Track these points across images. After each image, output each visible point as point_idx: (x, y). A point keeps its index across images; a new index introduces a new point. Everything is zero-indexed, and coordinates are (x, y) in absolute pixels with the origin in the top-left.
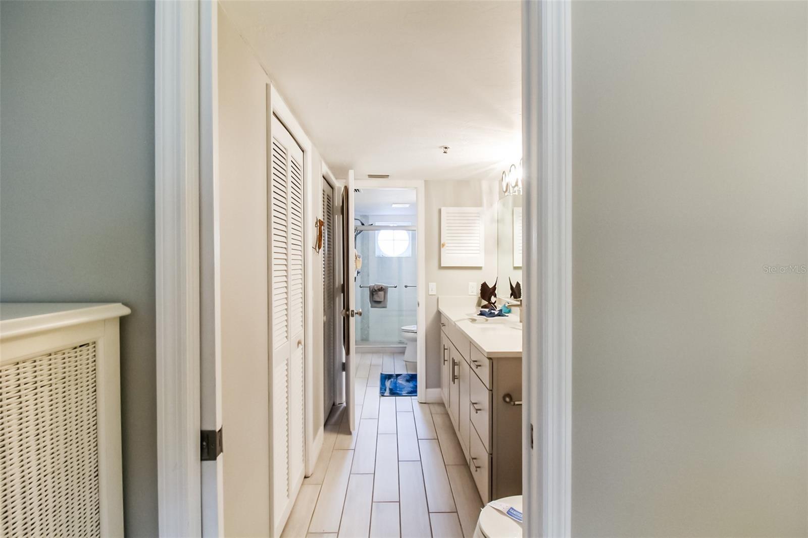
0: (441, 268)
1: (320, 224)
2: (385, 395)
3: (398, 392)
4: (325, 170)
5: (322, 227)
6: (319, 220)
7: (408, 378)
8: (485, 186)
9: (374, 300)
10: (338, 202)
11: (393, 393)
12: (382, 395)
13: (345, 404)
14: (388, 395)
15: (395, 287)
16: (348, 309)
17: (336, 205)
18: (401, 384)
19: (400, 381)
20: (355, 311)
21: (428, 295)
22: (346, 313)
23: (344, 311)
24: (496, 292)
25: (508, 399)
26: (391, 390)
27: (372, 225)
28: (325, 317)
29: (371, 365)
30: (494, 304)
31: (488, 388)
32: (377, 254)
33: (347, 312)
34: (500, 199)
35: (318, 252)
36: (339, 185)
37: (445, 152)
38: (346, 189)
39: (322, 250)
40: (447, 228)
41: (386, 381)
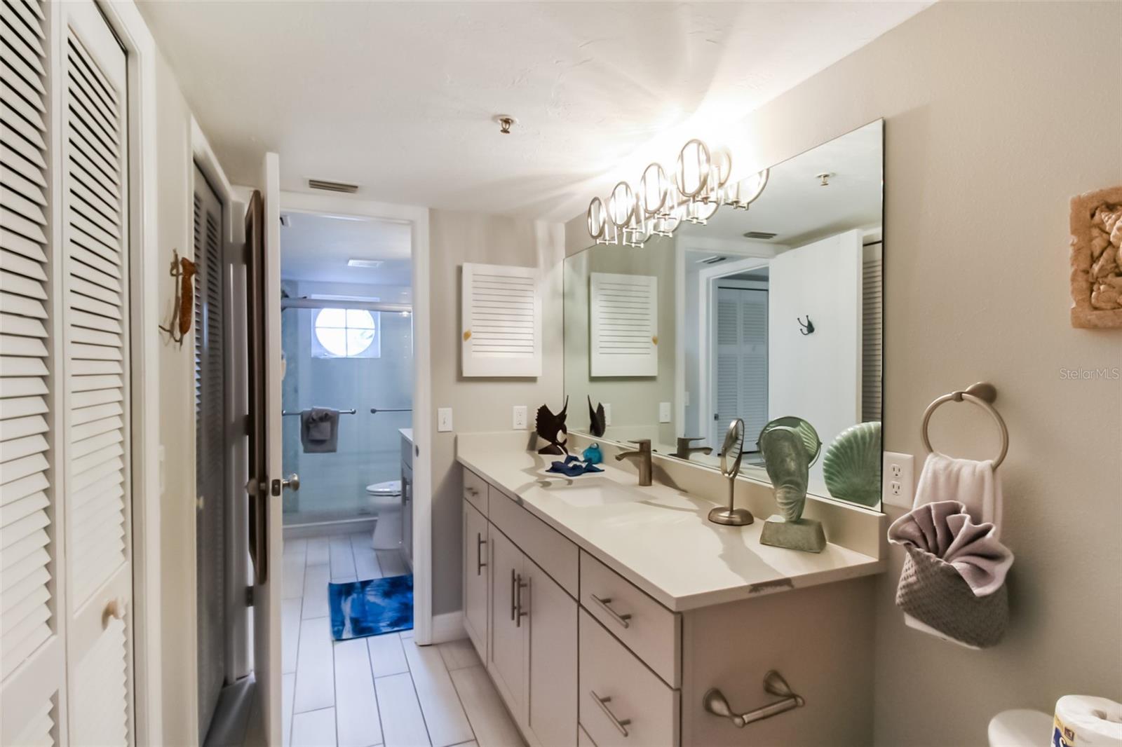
0: (461, 378)
1: (184, 269)
2: (344, 637)
3: (371, 625)
4: (200, 144)
5: (193, 278)
6: (184, 260)
7: (386, 588)
8: (541, 228)
9: (313, 438)
10: (235, 232)
11: (363, 629)
12: (338, 636)
13: (252, 677)
14: (351, 636)
15: (353, 413)
16: (264, 477)
17: (231, 240)
18: (374, 603)
19: (372, 597)
20: (283, 481)
21: (437, 432)
22: (259, 486)
23: (254, 482)
24: (566, 423)
25: (718, 706)
26: (355, 622)
27: (305, 297)
28: (202, 499)
29: (306, 567)
30: (562, 445)
31: (672, 685)
32: (315, 352)
33: (263, 485)
34: (567, 257)
35: (181, 341)
36: (239, 197)
37: (505, 131)
38: (259, 202)
39: (190, 337)
40: (475, 304)
41: (343, 602)
